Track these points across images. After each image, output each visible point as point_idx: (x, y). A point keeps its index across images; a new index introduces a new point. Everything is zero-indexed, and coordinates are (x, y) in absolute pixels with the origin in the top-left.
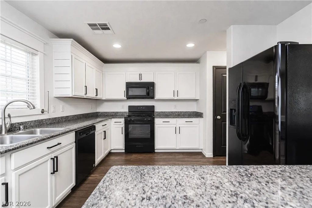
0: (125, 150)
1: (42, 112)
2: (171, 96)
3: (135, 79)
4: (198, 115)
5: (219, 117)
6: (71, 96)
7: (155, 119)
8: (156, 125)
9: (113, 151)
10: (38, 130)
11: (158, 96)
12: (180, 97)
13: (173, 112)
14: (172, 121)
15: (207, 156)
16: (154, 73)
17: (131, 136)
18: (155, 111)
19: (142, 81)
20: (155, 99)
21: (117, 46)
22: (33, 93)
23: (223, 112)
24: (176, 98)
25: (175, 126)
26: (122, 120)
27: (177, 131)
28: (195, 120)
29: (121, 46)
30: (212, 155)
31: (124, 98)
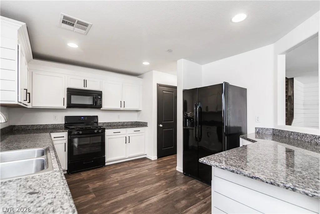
2: (118, 107)
5: (161, 125)
7: (106, 130)
8: (107, 137)
12: (127, 108)
13: (117, 122)
14: (123, 131)
15: (153, 159)
16: (100, 81)
19: (86, 88)
20: (102, 109)
23: (163, 121)
24: (122, 109)
25: (125, 136)
26: (65, 134)
27: (127, 140)
28: (142, 129)
29: (79, 46)
30: (156, 158)
31: (63, 106)
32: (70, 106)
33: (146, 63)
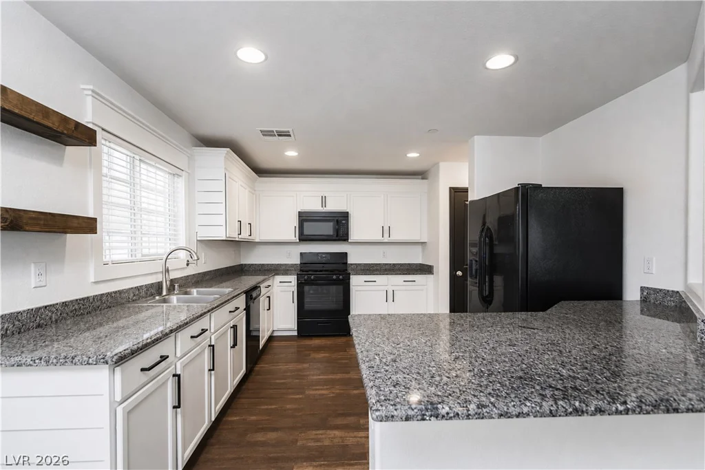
0: (298, 330)
1: (188, 265)
2: (377, 237)
3: (314, 206)
4: (426, 269)
5: (459, 273)
6: (224, 238)
7: (351, 276)
8: (353, 287)
9: (276, 334)
10: (194, 291)
11: (354, 235)
12: (394, 238)
13: (381, 264)
14: (381, 279)
16: (347, 195)
17: (307, 306)
18: (349, 263)
19: (326, 209)
20: (349, 241)
21: (291, 153)
22: (175, 235)
24: (386, 239)
25: (385, 288)
26: (293, 279)
27: (390, 296)
28: (419, 278)
29: (298, 153)
31: (294, 238)
32: (304, 238)
33: (413, 155)
